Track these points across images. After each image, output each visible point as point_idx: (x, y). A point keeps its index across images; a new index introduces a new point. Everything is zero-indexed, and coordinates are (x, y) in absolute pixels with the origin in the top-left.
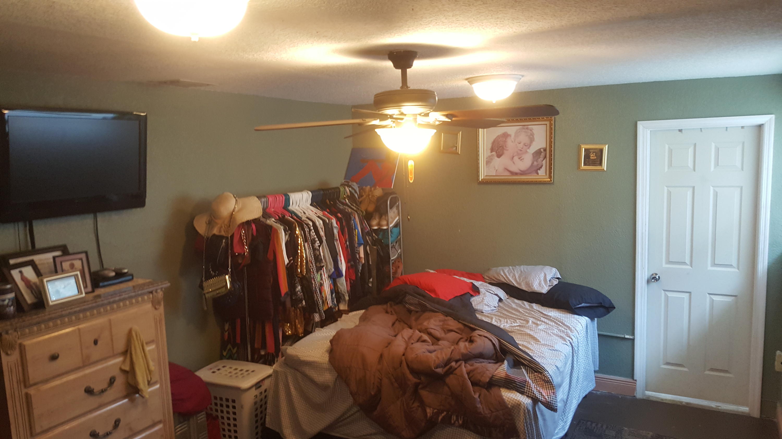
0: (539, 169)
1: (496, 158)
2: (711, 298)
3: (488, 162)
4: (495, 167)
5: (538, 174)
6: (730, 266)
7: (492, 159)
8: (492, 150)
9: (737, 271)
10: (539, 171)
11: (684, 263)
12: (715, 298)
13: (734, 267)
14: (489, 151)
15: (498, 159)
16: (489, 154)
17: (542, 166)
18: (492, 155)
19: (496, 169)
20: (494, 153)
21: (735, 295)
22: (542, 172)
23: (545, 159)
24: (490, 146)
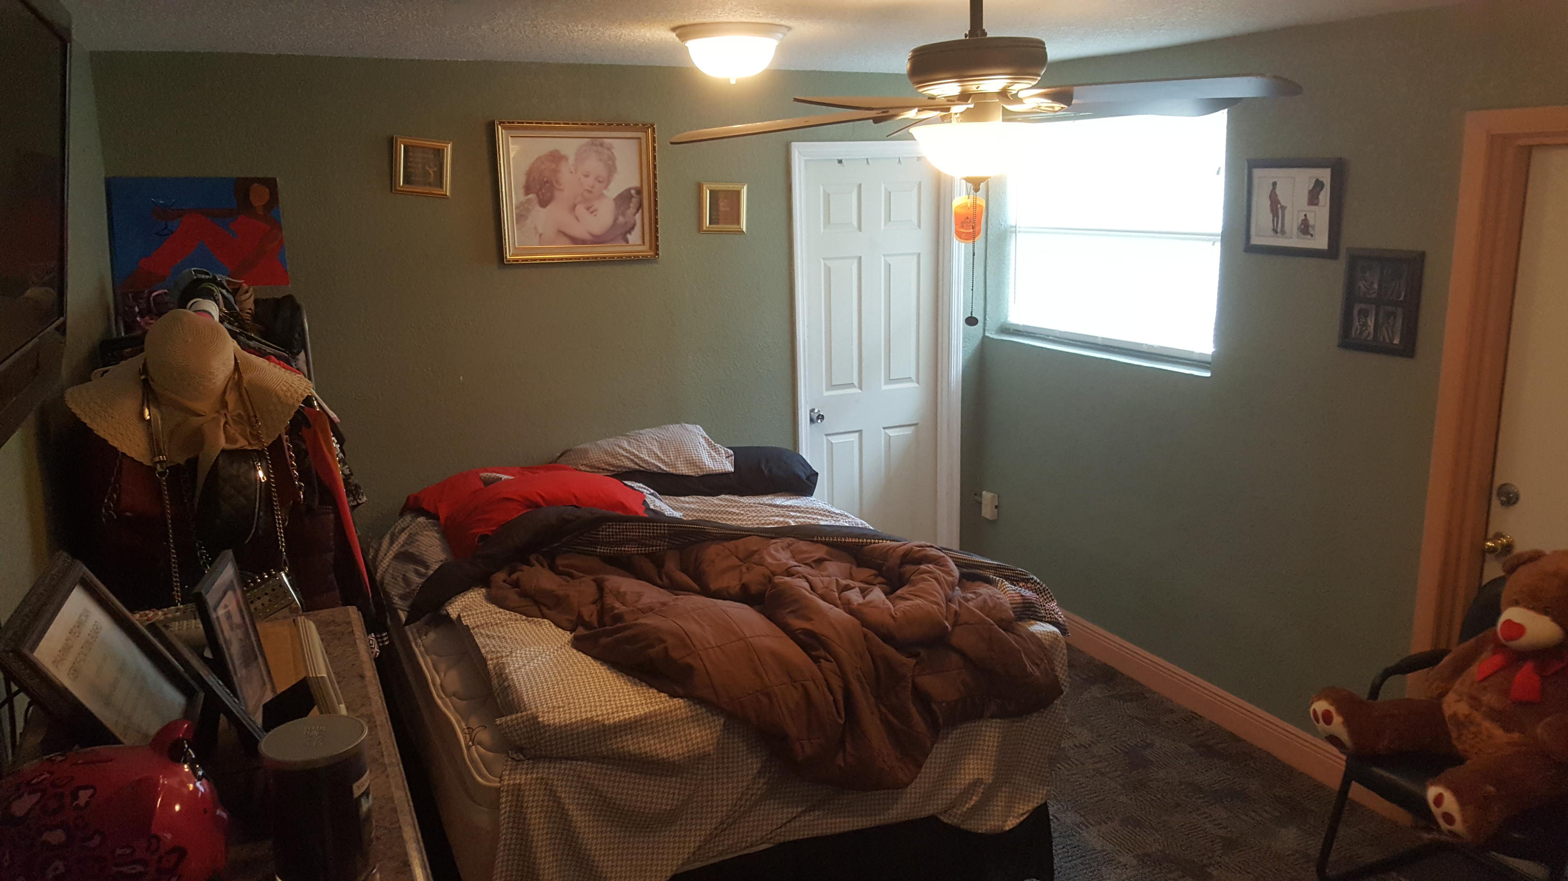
0: (629, 232)
1: (538, 208)
2: (886, 433)
3: (521, 217)
4: (536, 228)
5: (627, 241)
6: (909, 379)
7: (528, 210)
8: (528, 189)
9: (917, 385)
10: (629, 236)
11: (851, 385)
12: (891, 433)
13: (912, 381)
14: (522, 191)
15: (541, 209)
16: (523, 198)
17: (634, 225)
18: (529, 201)
19: (541, 232)
20: (532, 196)
21: (914, 422)
22: (634, 237)
23: (640, 211)
24: (523, 179)
